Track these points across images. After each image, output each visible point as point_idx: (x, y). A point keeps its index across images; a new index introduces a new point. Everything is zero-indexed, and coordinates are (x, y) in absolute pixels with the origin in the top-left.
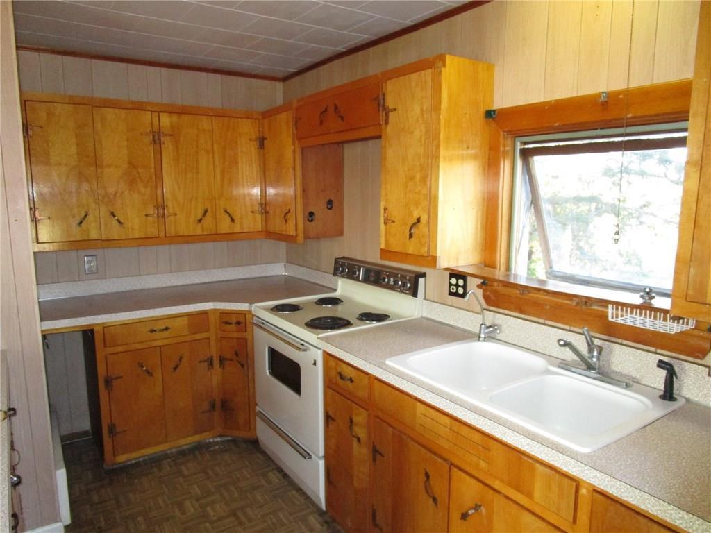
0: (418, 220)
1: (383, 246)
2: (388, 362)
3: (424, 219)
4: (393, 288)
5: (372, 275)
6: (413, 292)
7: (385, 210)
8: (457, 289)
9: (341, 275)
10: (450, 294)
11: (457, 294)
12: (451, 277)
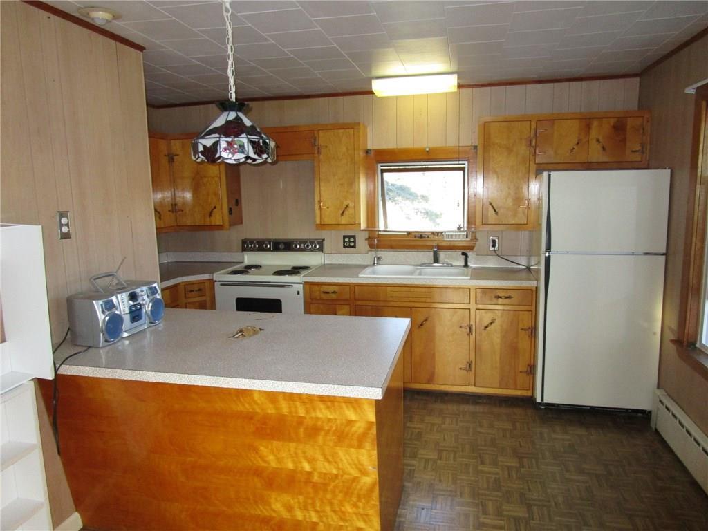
0: (347, 206)
1: (318, 222)
2: (360, 276)
3: (352, 205)
4: (304, 250)
5: (282, 246)
6: (321, 249)
7: (320, 202)
8: (349, 243)
9: (252, 250)
10: (345, 247)
11: (350, 247)
12: (345, 237)
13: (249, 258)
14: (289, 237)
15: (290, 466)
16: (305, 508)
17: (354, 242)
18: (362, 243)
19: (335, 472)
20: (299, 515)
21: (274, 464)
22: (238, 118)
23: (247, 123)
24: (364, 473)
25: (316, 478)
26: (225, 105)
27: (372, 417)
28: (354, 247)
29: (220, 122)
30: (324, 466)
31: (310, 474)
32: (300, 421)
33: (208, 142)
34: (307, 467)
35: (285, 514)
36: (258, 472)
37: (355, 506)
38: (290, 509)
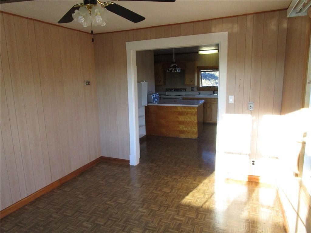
0: (192, 80)
1: (185, 84)
2: (195, 96)
4: (182, 91)
5: (176, 90)
6: (186, 91)
7: (186, 79)
8: (192, 89)
9: (168, 91)
10: (191, 90)
11: (193, 90)
12: (191, 88)
13: (167, 93)
14: (178, 88)
15: (183, 120)
16: (185, 127)
17: (194, 89)
18: (196, 89)
19: (190, 120)
20: (184, 129)
21: (181, 120)
22: (175, 65)
23: (177, 66)
24: (195, 120)
25: (187, 122)
26: (173, 63)
27: (196, 111)
28: (194, 90)
29: (172, 65)
30: (189, 120)
31: (186, 121)
32: (185, 112)
33: (171, 69)
34: (186, 120)
35: (182, 129)
36: (178, 121)
37: (193, 126)
38: (183, 128)
